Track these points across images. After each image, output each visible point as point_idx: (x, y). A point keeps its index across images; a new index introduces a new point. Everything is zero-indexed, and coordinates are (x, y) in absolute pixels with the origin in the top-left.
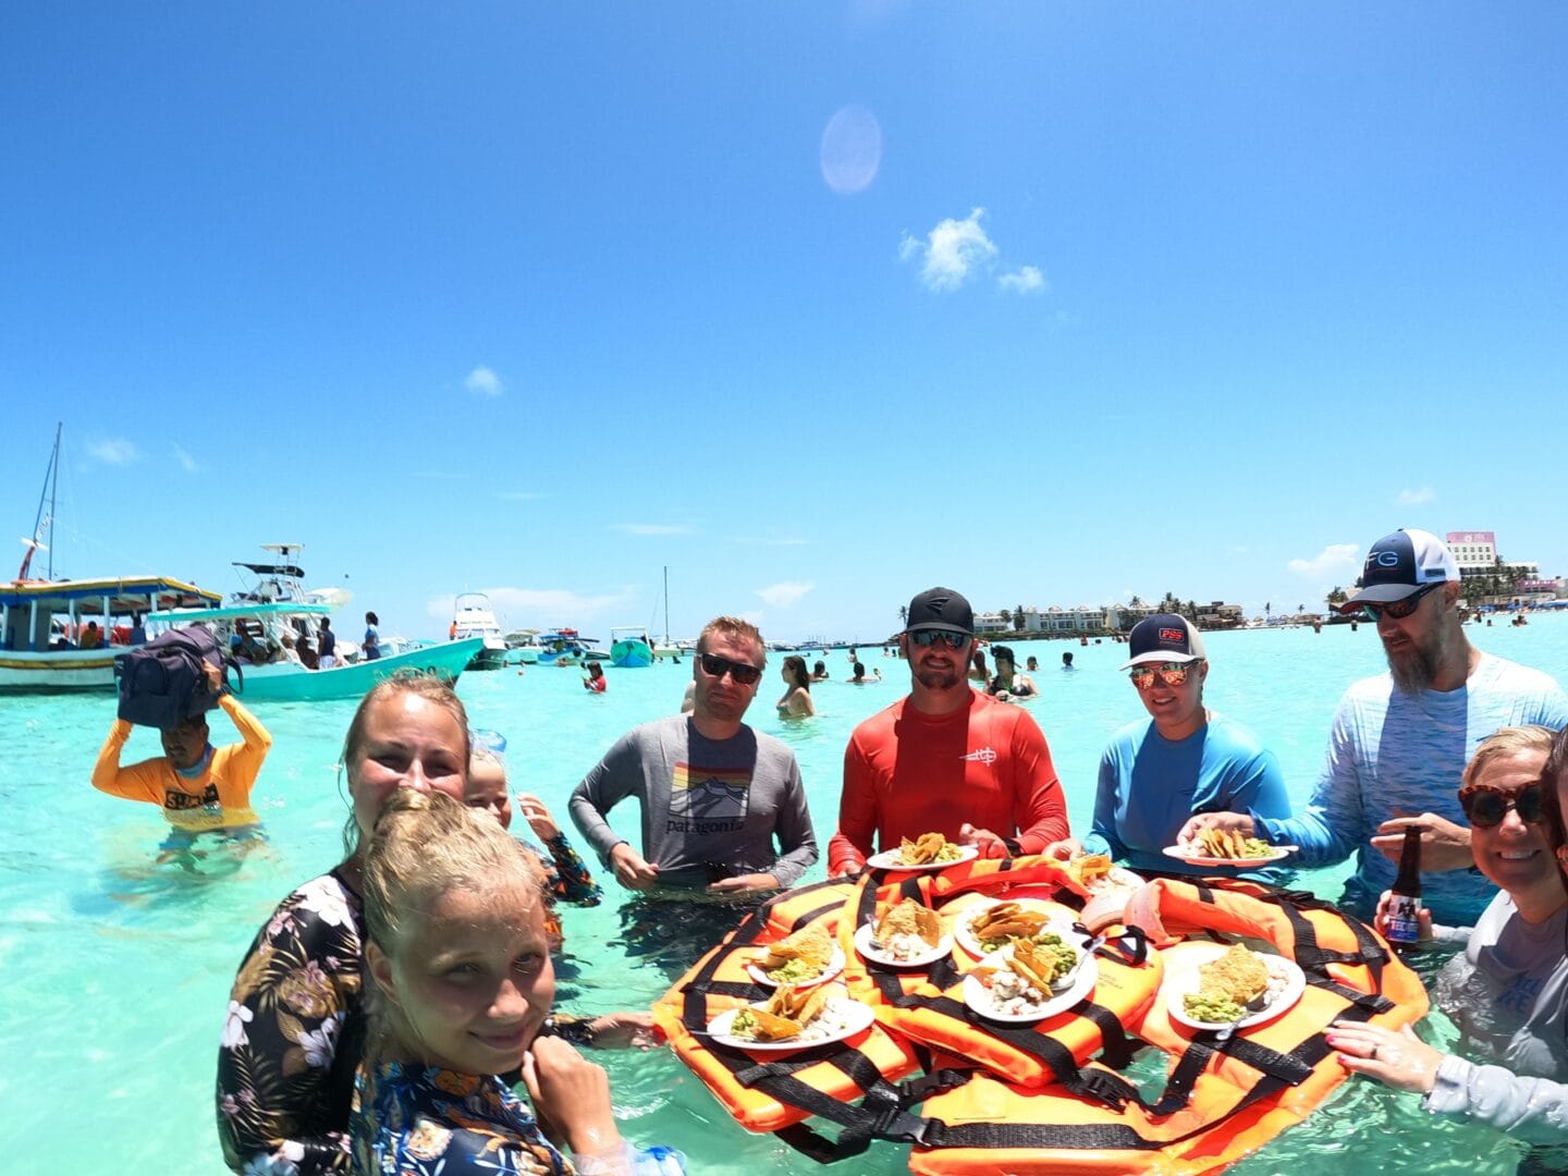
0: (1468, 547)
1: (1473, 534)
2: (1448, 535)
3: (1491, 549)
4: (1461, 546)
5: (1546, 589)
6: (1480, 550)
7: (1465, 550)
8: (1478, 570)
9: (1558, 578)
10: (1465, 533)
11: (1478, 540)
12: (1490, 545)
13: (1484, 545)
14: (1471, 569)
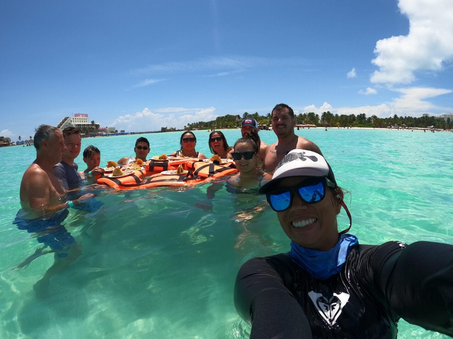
0: (81, 118)
1: (82, 114)
2: (75, 114)
3: (87, 119)
4: (79, 118)
5: (104, 130)
6: (84, 119)
7: (80, 119)
8: (84, 125)
9: (107, 127)
10: (80, 114)
11: (84, 116)
12: (87, 118)
13: (85, 118)
14: (82, 124)
